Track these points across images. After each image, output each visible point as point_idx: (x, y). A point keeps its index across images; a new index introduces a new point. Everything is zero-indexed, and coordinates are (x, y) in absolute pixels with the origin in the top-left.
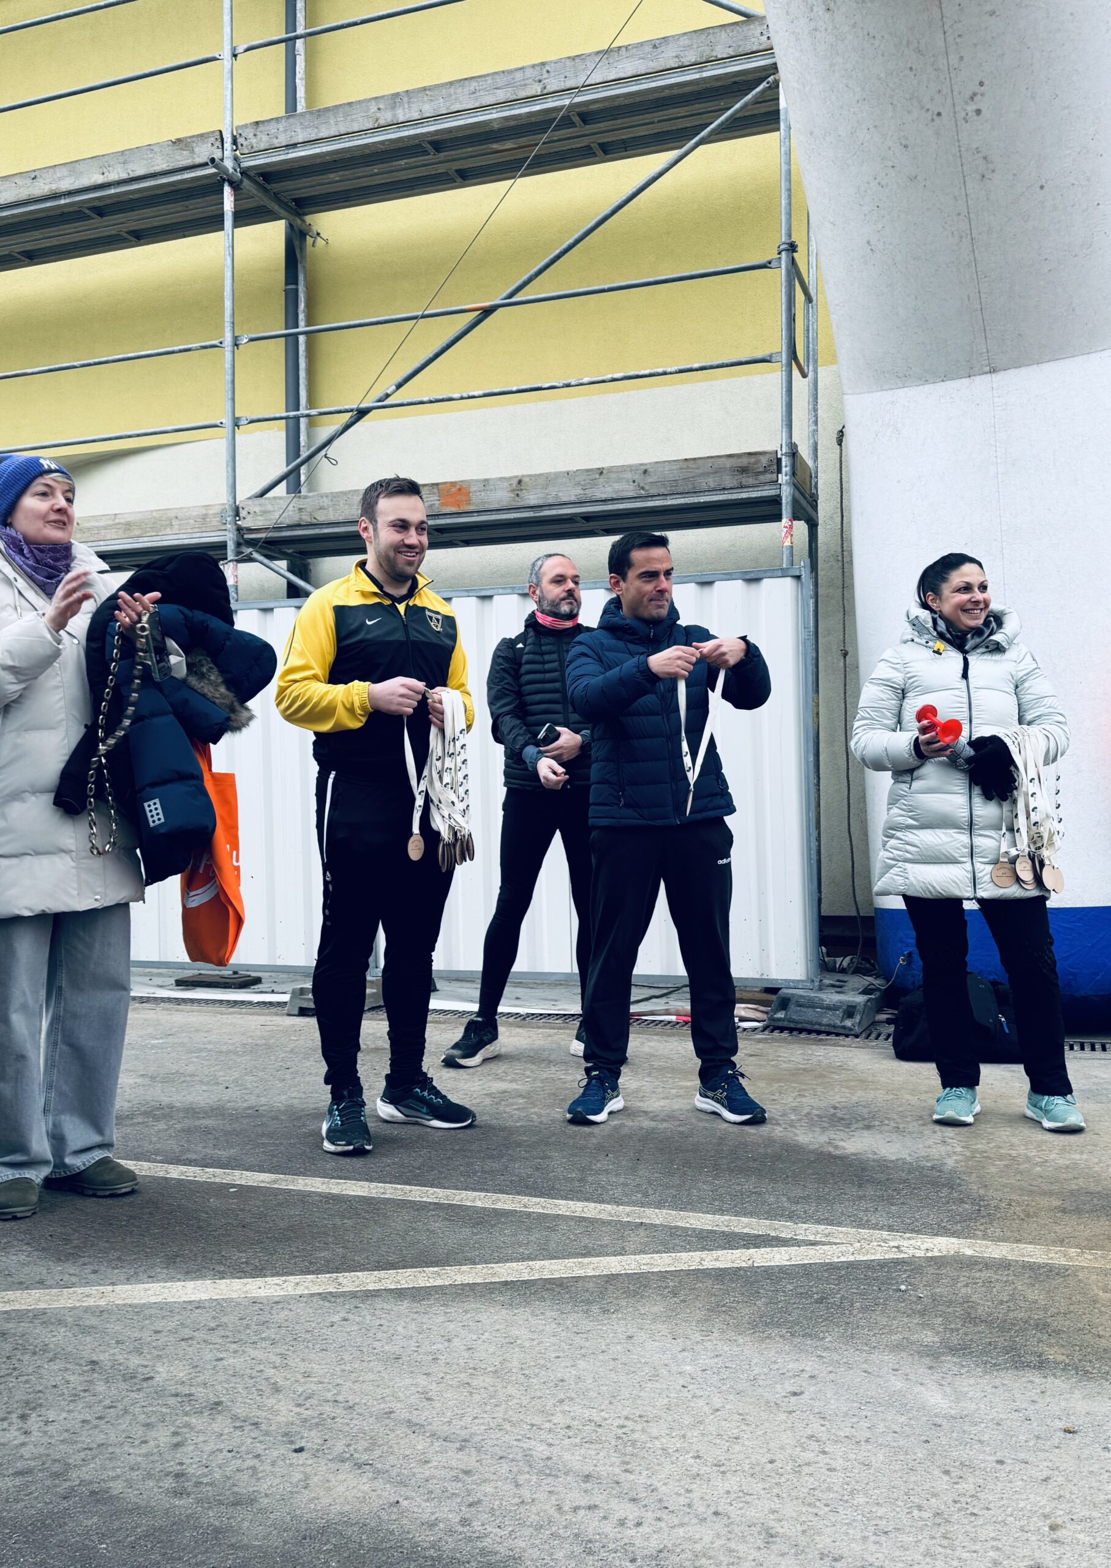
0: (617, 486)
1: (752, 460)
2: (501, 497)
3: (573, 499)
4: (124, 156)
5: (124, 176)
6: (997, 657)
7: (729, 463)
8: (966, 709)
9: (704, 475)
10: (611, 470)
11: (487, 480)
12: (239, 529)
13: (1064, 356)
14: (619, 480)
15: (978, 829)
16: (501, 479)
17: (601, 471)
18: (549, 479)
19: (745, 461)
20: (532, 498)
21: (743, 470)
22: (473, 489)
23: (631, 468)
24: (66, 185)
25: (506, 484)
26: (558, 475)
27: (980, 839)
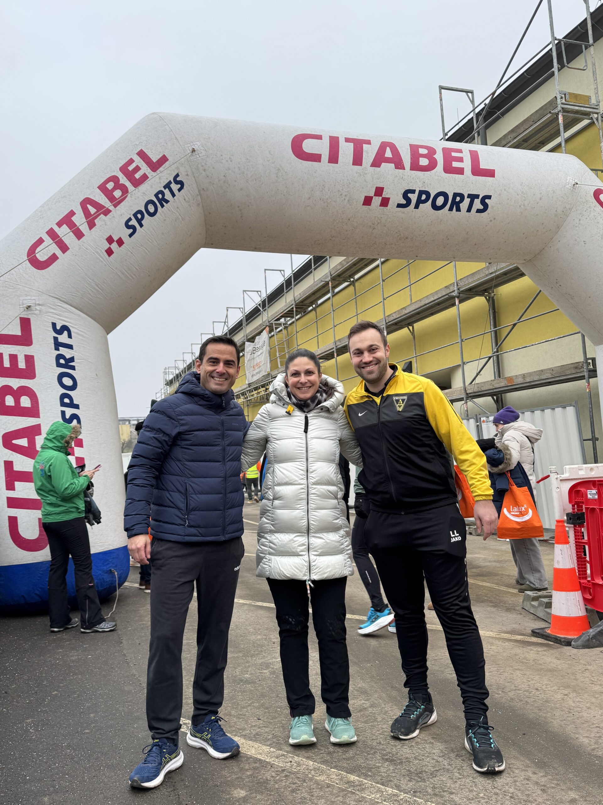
0: (547, 375)
1: (578, 364)
2: (520, 380)
3: (537, 379)
4: (437, 292)
5: (437, 298)
7: (572, 366)
9: (567, 370)
10: (544, 370)
11: (516, 376)
12: (467, 394)
14: (547, 373)
16: (520, 375)
17: (542, 371)
18: (530, 374)
19: (576, 365)
20: (528, 380)
21: (576, 368)
22: (514, 378)
23: (549, 369)
24: (427, 302)
25: (521, 376)
26: (532, 372)
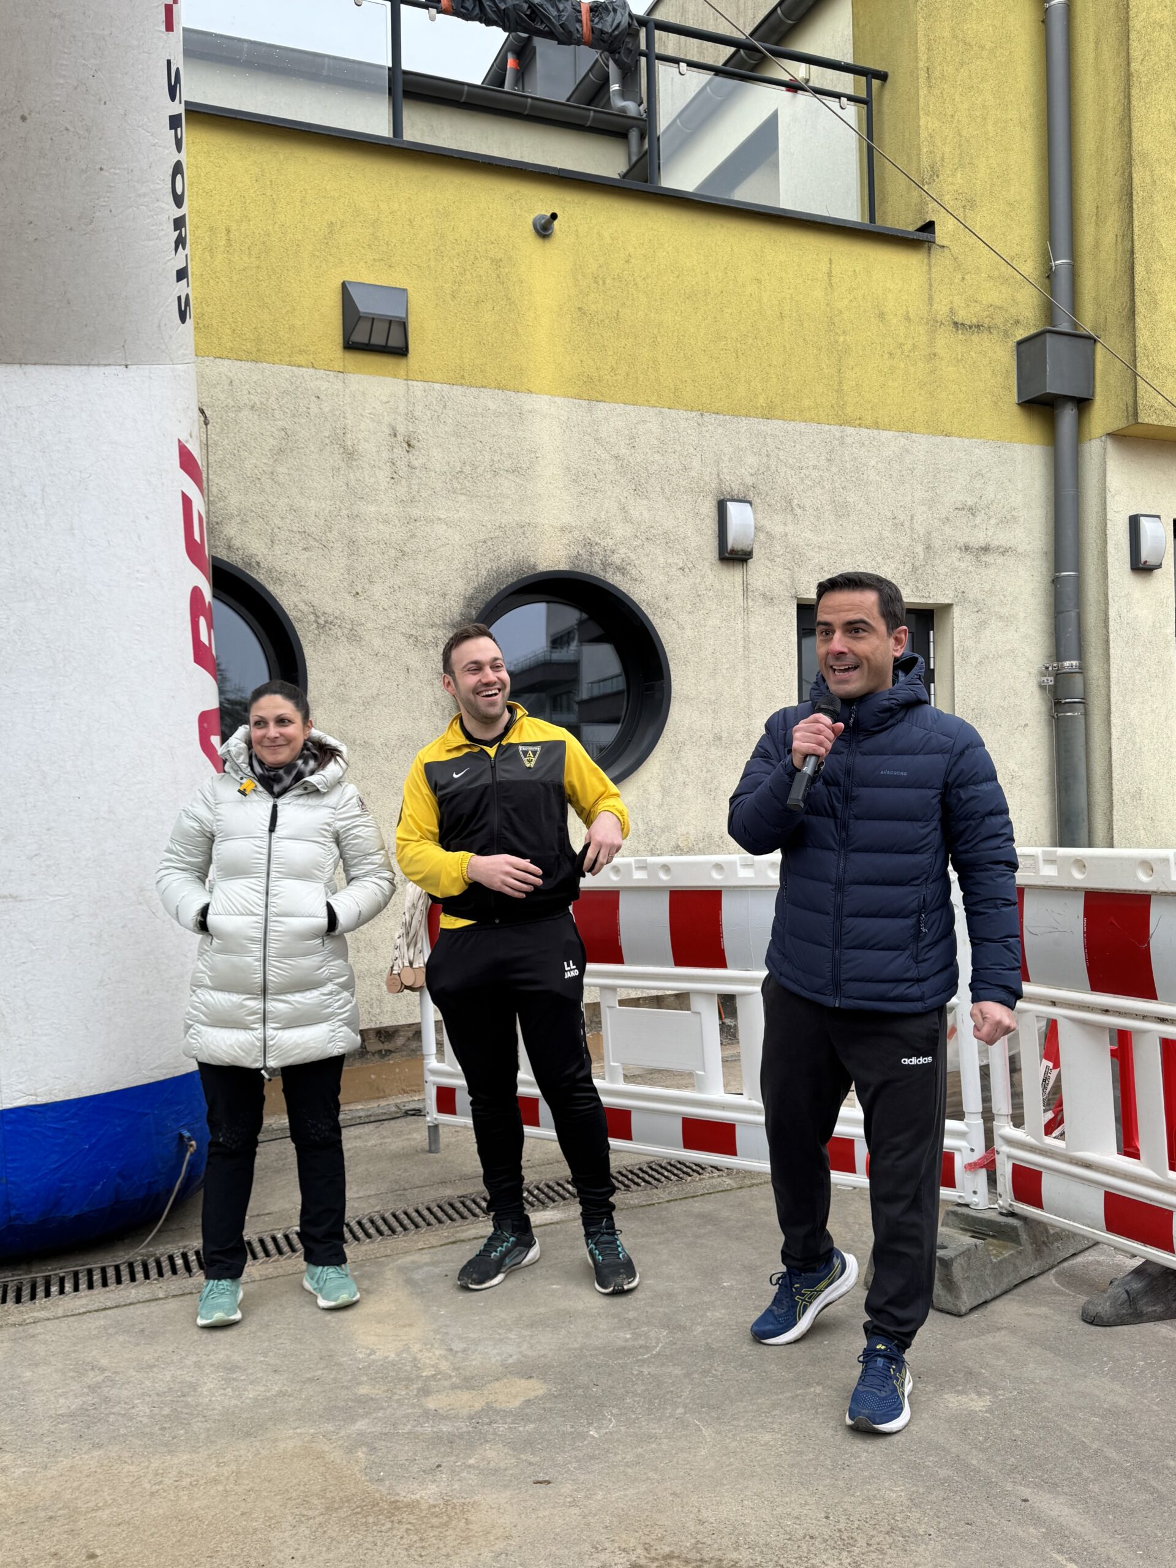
6: (313, 801)
8: (265, 861)
13: (56, 361)
15: (271, 994)
27: (274, 1004)
